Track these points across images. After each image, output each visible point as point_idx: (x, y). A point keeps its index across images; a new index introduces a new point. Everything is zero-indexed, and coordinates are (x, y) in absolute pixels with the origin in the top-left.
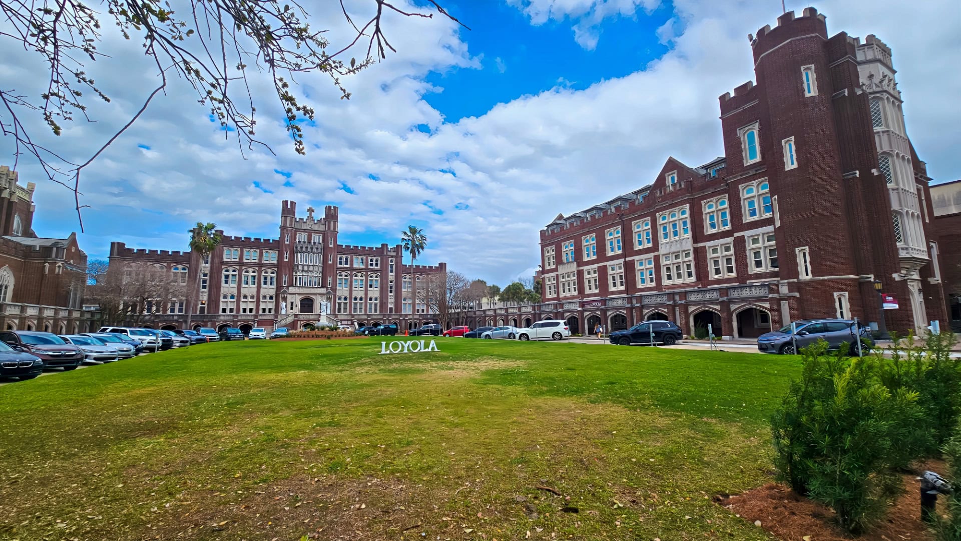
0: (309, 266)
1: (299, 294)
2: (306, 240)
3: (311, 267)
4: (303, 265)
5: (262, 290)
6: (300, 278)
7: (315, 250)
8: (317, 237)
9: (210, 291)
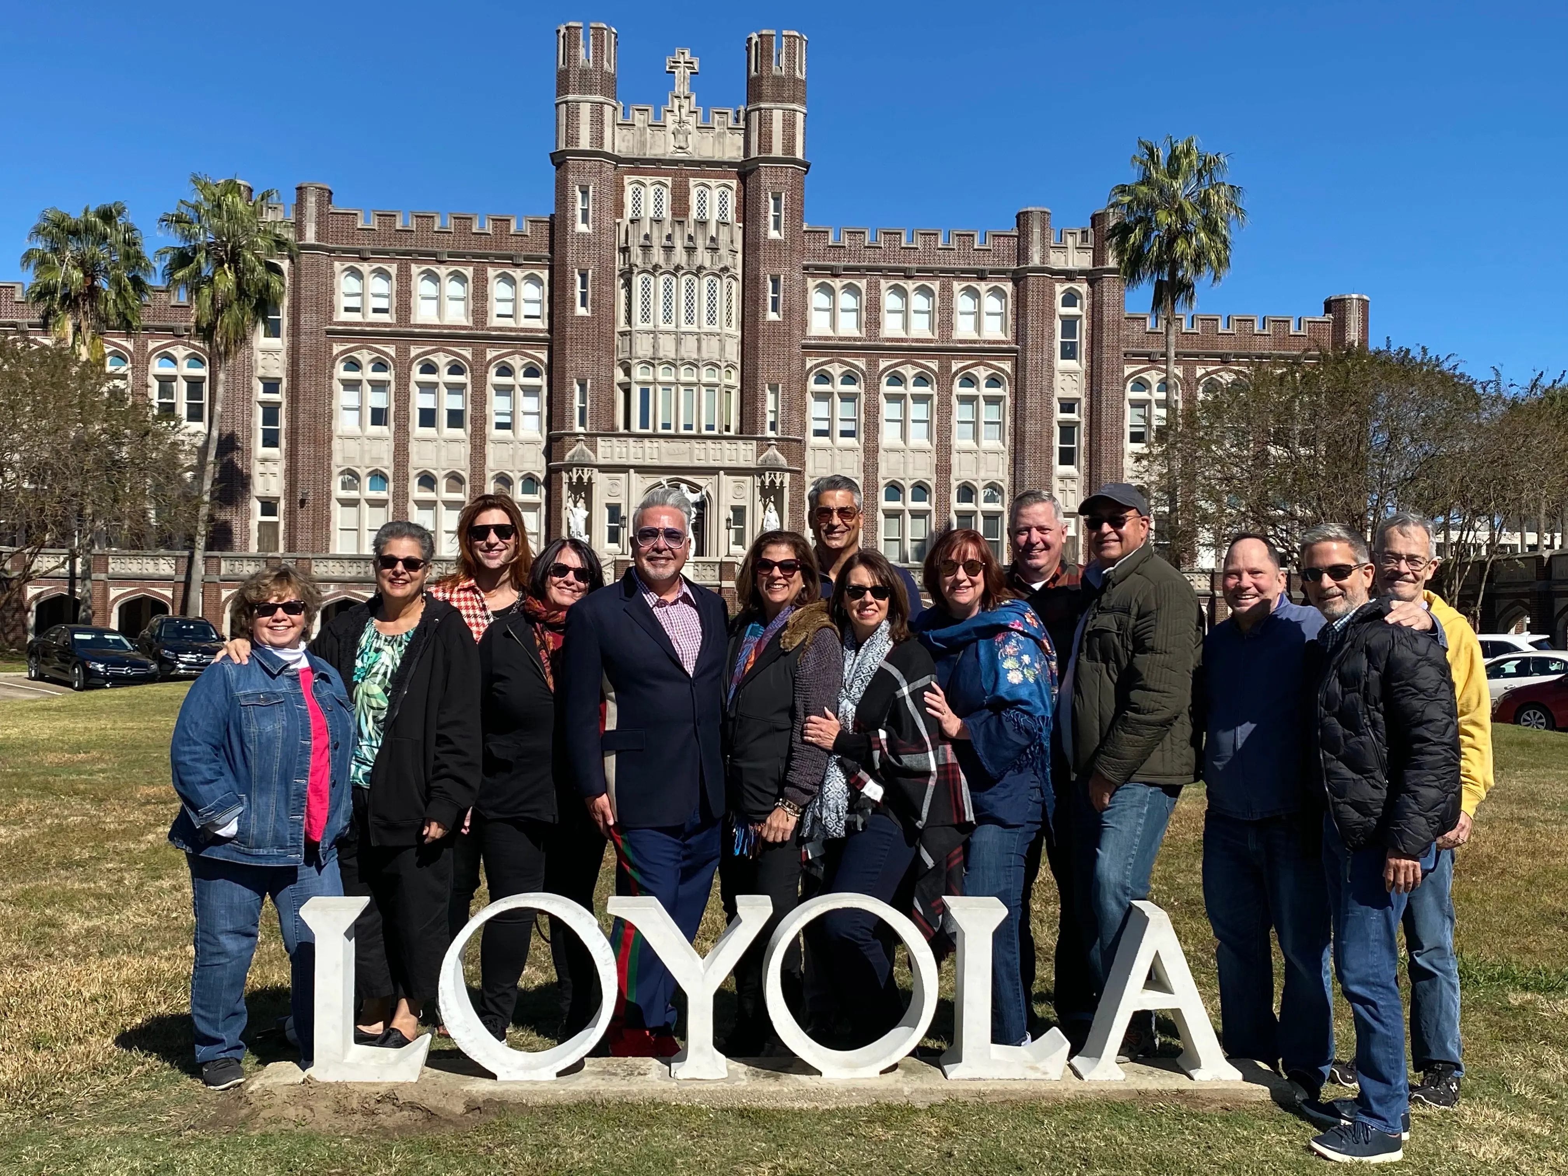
0: (679, 337)
1: (642, 470)
2: (667, 214)
3: (690, 344)
4: (654, 333)
5: (490, 449)
6: (645, 394)
7: (703, 257)
8: (714, 196)
9: (292, 455)
